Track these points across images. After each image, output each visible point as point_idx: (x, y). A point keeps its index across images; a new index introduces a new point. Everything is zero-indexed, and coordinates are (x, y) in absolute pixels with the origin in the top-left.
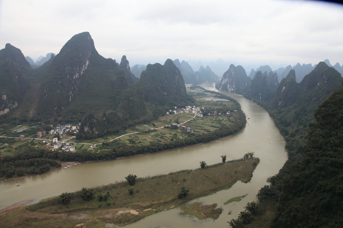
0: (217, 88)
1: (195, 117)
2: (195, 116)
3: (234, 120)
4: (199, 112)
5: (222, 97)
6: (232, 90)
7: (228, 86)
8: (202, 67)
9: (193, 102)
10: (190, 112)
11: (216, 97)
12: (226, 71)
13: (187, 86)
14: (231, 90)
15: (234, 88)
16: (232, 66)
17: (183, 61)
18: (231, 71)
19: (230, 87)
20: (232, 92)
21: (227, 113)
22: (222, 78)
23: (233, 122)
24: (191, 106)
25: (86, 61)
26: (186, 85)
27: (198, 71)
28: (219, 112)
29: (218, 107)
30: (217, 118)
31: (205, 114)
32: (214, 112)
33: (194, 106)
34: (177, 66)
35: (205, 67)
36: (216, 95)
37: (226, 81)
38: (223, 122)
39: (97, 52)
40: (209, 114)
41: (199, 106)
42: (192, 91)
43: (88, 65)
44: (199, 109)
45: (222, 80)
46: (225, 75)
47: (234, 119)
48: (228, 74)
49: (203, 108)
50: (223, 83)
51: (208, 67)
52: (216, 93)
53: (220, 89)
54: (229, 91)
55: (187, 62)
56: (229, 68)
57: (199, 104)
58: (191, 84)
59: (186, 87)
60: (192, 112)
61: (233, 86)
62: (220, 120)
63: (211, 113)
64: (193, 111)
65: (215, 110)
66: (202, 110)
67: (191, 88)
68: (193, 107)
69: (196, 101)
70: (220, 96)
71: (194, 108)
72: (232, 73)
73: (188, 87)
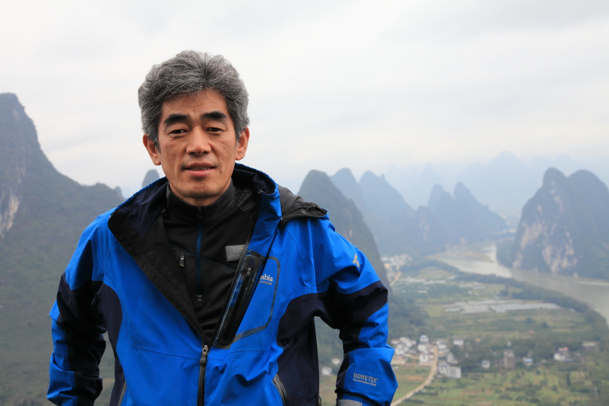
0: (504, 261)
1: (433, 381)
2: (431, 377)
3: (588, 383)
4: (443, 359)
5: (528, 294)
6: (565, 263)
7: (547, 252)
8: (437, 189)
9: (419, 323)
10: (409, 360)
11: (504, 294)
12: (531, 194)
13: (389, 262)
14: (559, 266)
15: (570, 258)
16: (552, 175)
17: (368, 175)
18: (552, 192)
19: (553, 256)
20: (563, 272)
21: (557, 357)
22: (520, 224)
23: (585, 391)
24: (410, 337)
25: (7, 199)
26: (384, 259)
27: (425, 203)
28: (525, 354)
29: (516, 335)
30: (518, 377)
31: (469, 367)
32: (502, 356)
33: (424, 338)
34: (347, 194)
35: (450, 188)
36: (502, 287)
37: (536, 234)
38: (545, 393)
39: (49, 166)
40: (486, 365)
41: (441, 335)
42: (410, 280)
43: (18, 215)
44: (442, 346)
45: (521, 231)
46: (529, 212)
47: (587, 378)
48: (539, 208)
49: (459, 343)
50: (524, 242)
51: (460, 187)
52: (501, 280)
53: (516, 264)
54: (554, 268)
55: (383, 176)
56: (539, 184)
57: (442, 328)
58: (404, 257)
59: (387, 266)
60: (418, 361)
61: (564, 251)
62: (530, 385)
63: (491, 359)
64: (421, 358)
65: (505, 347)
66: (454, 350)
67: (405, 270)
68: (418, 342)
69: (427, 316)
70: (518, 290)
71: (424, 343)
72: (557, 199)
73: (394, 268)
